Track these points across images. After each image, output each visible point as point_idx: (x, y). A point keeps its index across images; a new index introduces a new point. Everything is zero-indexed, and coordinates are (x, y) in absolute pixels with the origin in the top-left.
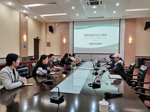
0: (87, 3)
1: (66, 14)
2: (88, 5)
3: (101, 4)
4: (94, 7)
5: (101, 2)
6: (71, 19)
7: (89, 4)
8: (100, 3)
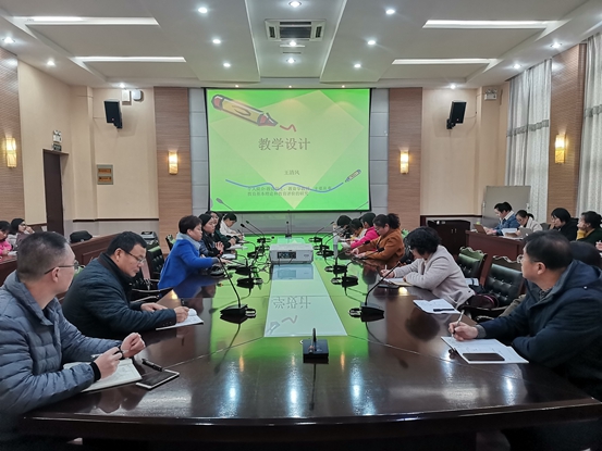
0: (272, 30)
1: (181, 59)
2: (273, 36)
3: (318, 35)
4: (293, 43)
5: (319, 29)
6: (197, 79)
7: (277, 33)
8: (314, 33)
